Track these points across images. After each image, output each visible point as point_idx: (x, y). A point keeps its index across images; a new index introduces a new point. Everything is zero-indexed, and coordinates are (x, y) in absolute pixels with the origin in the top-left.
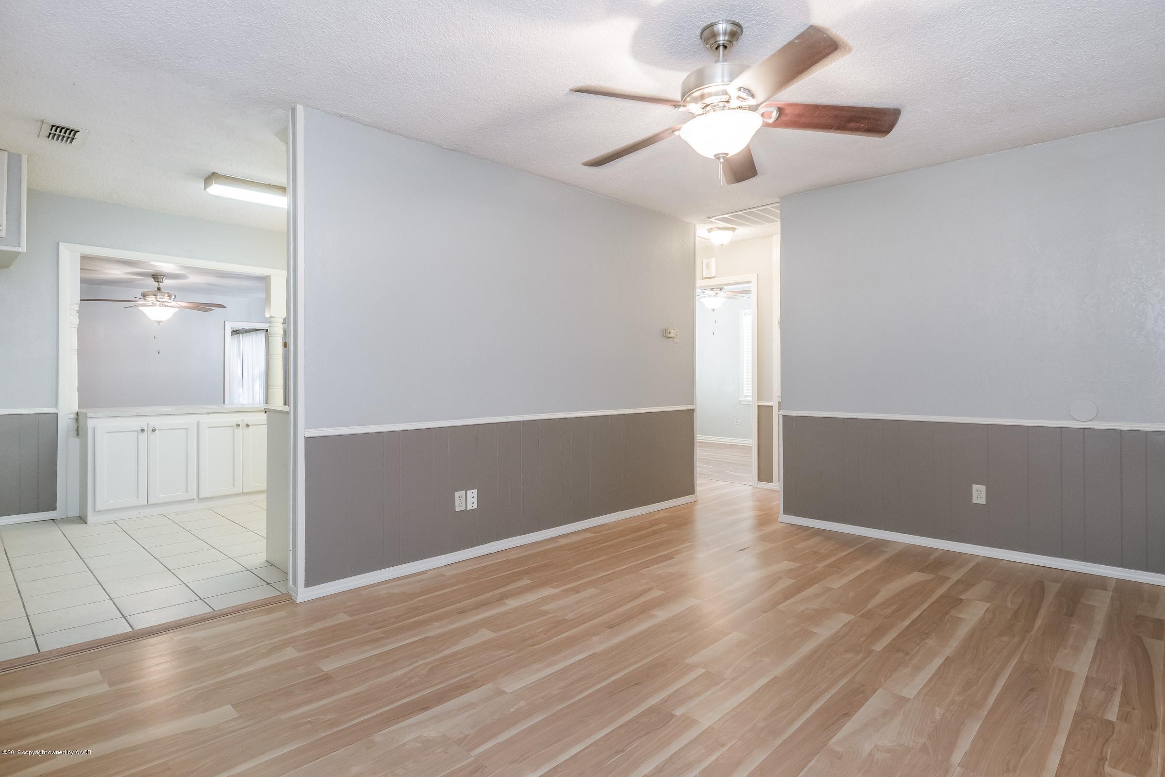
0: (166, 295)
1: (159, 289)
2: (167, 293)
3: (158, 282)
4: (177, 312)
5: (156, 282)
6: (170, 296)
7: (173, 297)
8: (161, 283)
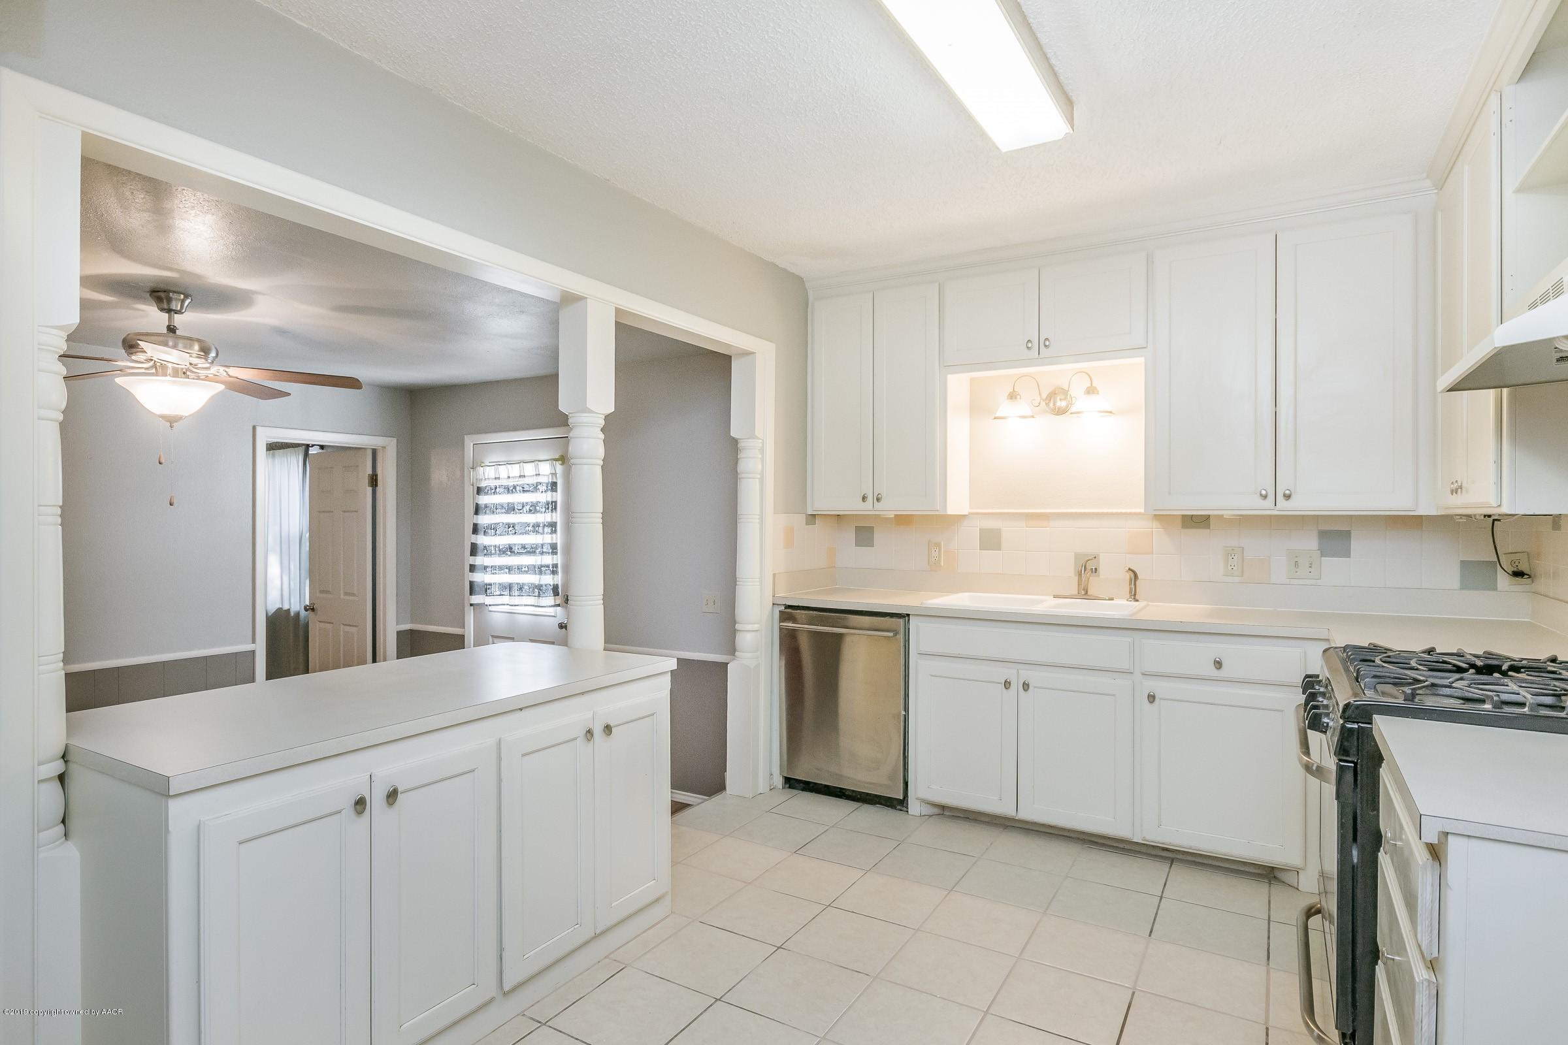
0: (196, 347)
1: (172, 329)
2: (199, 341)
3: (169, 311)
4: (221, 392)
5: (162, 310)
6: (205, 350)
7: (213, 354)
8: (176, 316)
